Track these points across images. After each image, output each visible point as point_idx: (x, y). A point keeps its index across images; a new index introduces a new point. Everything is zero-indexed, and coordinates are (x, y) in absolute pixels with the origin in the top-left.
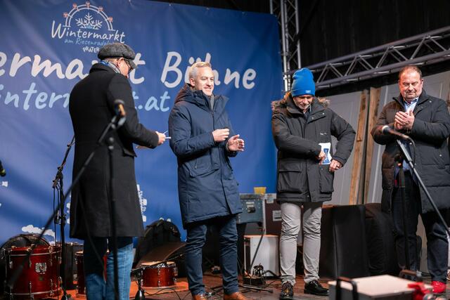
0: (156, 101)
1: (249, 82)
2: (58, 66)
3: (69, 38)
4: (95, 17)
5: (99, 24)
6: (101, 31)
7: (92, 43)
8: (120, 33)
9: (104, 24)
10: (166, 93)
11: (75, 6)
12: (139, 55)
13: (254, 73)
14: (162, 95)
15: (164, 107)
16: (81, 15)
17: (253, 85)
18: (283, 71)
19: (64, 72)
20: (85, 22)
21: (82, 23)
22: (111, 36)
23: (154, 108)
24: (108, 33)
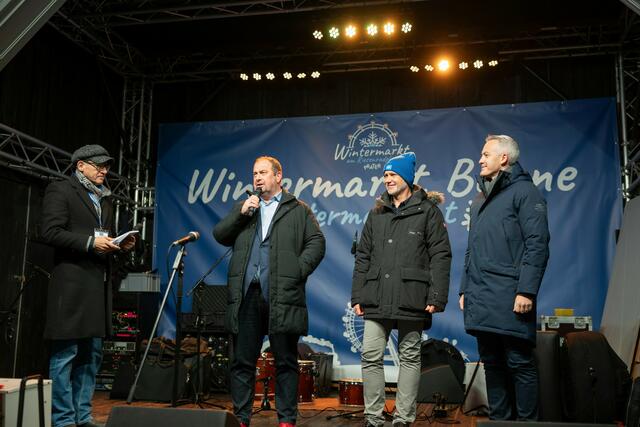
1: (566, 183)
2: (337, 186)
3: (352, 158)
4: (380, 134)
5: (382, 141)
6: (383, 148)
7: (373, 160)
8: (404, 147)
9: (388, 140)
10: (453, 203)
11: (360, 127)
12: (423, 167)
13: (574, 172)
14: (448, 206)
15: (450, 218)
16: (365, 135)
17: (572, 185)
19: (343, 191)
20: (369, 140)
21: (365, 143)
22: (394, 150)
24: (391, 148)
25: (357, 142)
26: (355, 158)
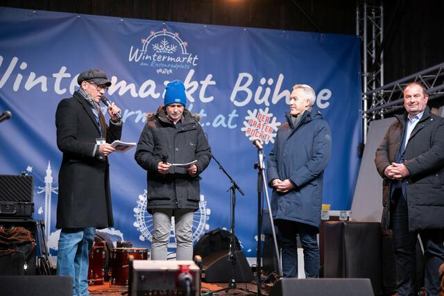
0: (223, 118)
1: (323, 102)
2: (132, 86)
3: (145, 61)
4: (171, 42)
5: (174, 48)
6: (175, 55)
7: (165, 66)
8: (193, 56)
9: (179, 49)
10: (235, 111)
11: (153, 33)
12: (210, 76)
13: (329, 93)
14: (231, 113)
15: (232, 124)
16: (158, 41)
17: (327, 104)
18: (363, 91)
19: (137, 92)
20: (161, 46)
21: (158, 48)
22: (184, 59)
23: (221, 125)
24: (182, 57)
25: (150, 47)
26: (149, 61)
